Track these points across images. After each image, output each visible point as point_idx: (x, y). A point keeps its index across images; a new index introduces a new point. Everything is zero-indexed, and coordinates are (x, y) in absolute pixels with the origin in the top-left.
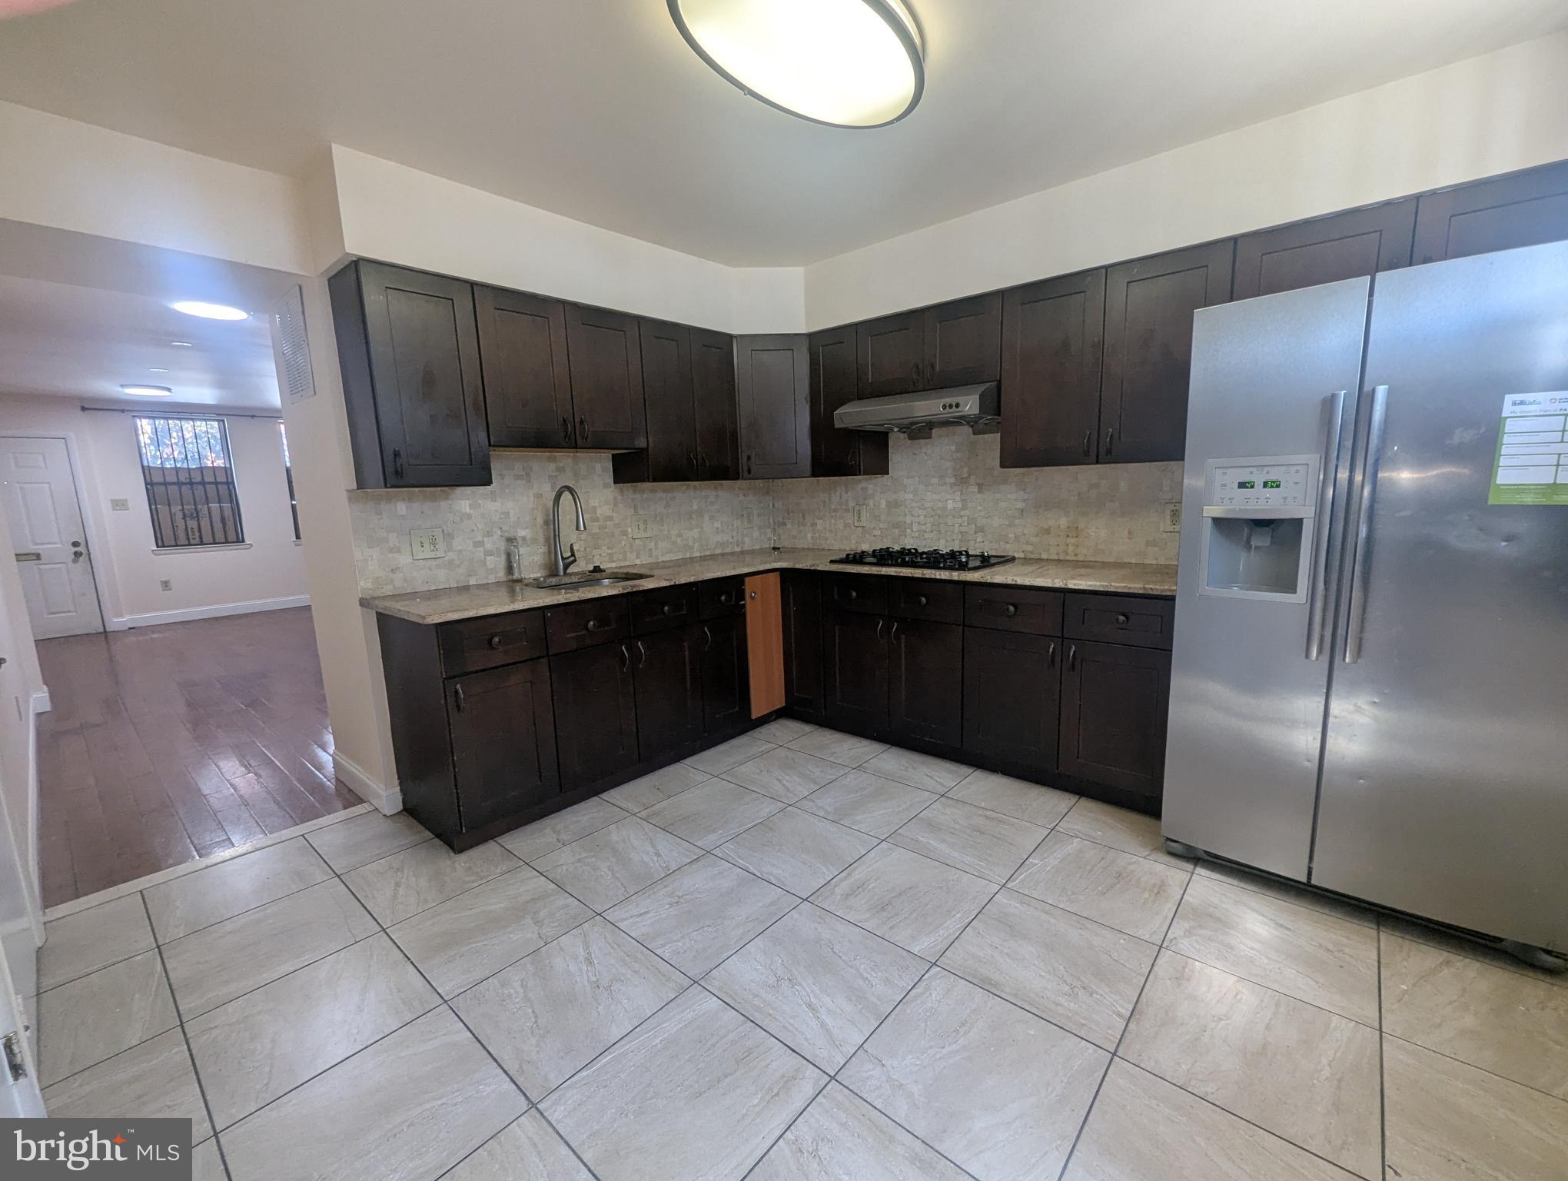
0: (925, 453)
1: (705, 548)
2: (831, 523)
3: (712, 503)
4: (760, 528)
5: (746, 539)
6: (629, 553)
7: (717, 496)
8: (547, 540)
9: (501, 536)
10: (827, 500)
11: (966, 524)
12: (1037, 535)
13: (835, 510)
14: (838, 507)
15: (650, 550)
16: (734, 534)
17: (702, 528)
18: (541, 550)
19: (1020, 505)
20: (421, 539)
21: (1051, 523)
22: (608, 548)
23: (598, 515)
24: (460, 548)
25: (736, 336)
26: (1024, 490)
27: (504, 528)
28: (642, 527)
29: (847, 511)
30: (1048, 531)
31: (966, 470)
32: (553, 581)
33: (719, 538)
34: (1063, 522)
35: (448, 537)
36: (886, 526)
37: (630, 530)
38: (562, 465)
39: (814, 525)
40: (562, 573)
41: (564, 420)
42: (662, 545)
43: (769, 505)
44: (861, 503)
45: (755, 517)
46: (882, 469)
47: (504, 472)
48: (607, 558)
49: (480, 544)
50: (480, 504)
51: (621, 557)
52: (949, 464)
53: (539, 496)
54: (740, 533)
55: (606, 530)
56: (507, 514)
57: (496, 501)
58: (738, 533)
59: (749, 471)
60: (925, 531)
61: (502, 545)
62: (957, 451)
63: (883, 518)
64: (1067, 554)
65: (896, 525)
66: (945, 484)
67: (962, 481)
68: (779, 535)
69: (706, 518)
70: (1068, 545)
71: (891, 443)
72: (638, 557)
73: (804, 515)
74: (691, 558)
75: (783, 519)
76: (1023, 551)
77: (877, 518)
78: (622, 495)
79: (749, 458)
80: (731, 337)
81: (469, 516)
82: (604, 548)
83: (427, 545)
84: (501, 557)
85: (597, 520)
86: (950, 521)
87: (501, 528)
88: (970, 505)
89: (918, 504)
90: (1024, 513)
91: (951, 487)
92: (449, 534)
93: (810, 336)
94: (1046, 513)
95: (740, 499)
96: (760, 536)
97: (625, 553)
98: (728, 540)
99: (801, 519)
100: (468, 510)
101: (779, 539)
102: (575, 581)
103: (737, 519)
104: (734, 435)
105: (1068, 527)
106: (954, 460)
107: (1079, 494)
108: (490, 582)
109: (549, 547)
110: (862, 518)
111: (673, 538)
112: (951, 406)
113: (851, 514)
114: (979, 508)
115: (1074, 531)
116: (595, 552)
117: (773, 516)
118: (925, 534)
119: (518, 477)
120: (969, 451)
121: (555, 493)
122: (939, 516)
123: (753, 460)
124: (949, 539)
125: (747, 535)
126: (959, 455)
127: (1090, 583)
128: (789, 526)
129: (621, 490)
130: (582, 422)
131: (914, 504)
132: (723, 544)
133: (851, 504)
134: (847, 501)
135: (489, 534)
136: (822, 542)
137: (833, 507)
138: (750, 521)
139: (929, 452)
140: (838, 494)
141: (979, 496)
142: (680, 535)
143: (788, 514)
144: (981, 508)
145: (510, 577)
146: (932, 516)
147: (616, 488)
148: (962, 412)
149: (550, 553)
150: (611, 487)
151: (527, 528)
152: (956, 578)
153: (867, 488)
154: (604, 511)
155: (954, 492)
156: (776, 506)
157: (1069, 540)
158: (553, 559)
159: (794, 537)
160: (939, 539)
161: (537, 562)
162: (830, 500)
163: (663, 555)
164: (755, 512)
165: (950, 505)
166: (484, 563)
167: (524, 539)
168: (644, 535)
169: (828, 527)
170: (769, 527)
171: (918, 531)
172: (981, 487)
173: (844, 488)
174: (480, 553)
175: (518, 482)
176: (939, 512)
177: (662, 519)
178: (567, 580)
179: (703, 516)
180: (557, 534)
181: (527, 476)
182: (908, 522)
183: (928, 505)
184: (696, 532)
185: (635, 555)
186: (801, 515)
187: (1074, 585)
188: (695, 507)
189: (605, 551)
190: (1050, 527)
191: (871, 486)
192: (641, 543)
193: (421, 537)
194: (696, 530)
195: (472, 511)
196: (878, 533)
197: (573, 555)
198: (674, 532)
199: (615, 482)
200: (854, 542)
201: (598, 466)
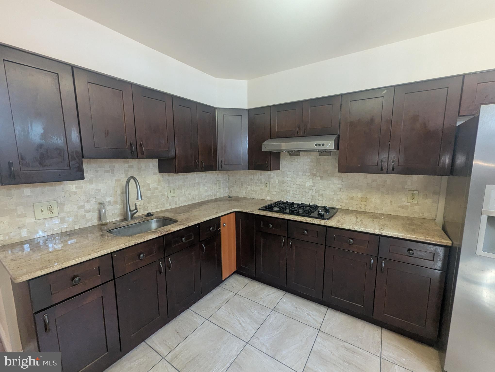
0: (297, 162)
1: (201, 198)
2: (254, 187)
3: (204, 179)
4: (223, 188)
5: (218, 193)
6: (165, 204)
7: (206, 176)
8: (123, 202)
9: (96, 202)
10: (252, 178)
11: (314, 193)
12: (347, 200)
13: (256, 183)
14: (257, 181)
15: (176, 202)
16: (213, 191)
17: (199, 190)
18: (118, 207)
19: (340, 186)
20: (42, 208)
21: (354, 195)
22: (155, 203)
23: (151, 188)
24: (68, 210)
25: (217, 108)
26: (342, 180)
27: (97, 197)
28: (172, 191)
29: (261, 183)
30: (352, 198)
31: (315, 170)
32: (124, 224)
33: (207, 194)
34: (360, 195)
35: (61, 205)
36: (278, 190)
37: (166, 193)
38: (132, 165)
39: (246, 188)
40: (130, 218)
41: (131, 144)
42: (181, 199)
43: (227, 179)
44: (267, 180)
45: (222, 184)
46: (278, 168)
47: (98, 169)
48: (155, 207)
49: (83, 207)
50: (82, 186)
51: (162, 206)
52: (307, 167)
53: (119, 180)
54: (215, 191)
55: (154, 194)
56: (100, 190)
57: (93, 184)
58: (214, 191)
59: (222, 167)
60: (296, 194)
61: (96, 207)
62: (311, 162)
63: (277, 187)
64: (361, 209)
65: (283, 191)
66: (306, 175)
67: (313, 175)
68: (231, 191)
69: (201, 185)
70: (361, 205)
71: (281, 157)
72: (170, 205)
73: (242, 184)
74: (195, 204)
75: (233, 185)
76: (340, 206)
77: (274, 187)
78: (163, 178)
79: (222, 161)
80: (214, 109)
81: (75, 193)
82: (153, 203)
83: (45, 211)
84: (95, 212)
85: (150, 190)
86: (307, 190)
87: (95, 198)
88: (317, 185)
89: (293, 183)
90: (341, 189)
91: (308, 177)
92: (61, 204)
93: (249, 110)
94: (351, 191)
95: (216, 177)
96: (223, 192)
97: (164, 204)
98: (210, 194)
99: (241, 185)
100: (74, 189)
101: (231, 193)
102: (137, 222)
103: (214, 185)
104: (215, 151)
105: (362, 197)
106: (310, 165)
107: (367, 184)
108: (88, 226)
109: (124, 205)
110: (268, 187)
111: (187, 196)
112: (320, 145)
113: (263, 185)
114: (320, 186)
115: (365, 199)
116: (148, 205)
117: (229, 183)
118: (296, 195)
119: (107, 171)
120: (317, 162)
121: (127, 179)
122: (302, 188)
123: (223, 162)
124: (306, 198)
125: (218, 192)
126: (312, 163)
127: (395, 234)
128: (235, 187)
129: (163, 175)
130: (141, 145)
131: (291, 183)
132: (208, 196)
133: (263, 181)
134: (261, 179)
135: (88, 201)
136: (250, 195)
137: (255, 181)
138: (219, 186)
139: (298, 162)
140: (257, 176)
141: (320, 181)
142: (190, 194)
143: (235, 183)
144: (322, 186)
145: (100, 222)
146: (299, 188)
147: (160, 174)
148: (325, 148)
149: (124, 208)
150: (157, 174)
151: (111, 196)
152: (323, 224)
153: (270, 174)
154: (153, 185)
155: (310, 179)
156: (230, 179)
157: (362, 203)
158: (125, 210)
159: (238, 192)
160: (302, 198)
161: (116, 213)
162: (254, 178)
163: (181, 203)
164: (222, 182)
165: (308, 184)
166: (84, 217)
167: (109, 202)
168: (172, 195)
169: (252, 189)
170: (227, 188)
171: (293, 194)
172: (322, 178)
173: (260, 174)
174: (82, 212)
175: (106, 174)
176: (302, 187)
177: (182, 188)
178: (132, 222)
179: (200, 185)
180: (128, 199)
181: (112, 171)
182: (288, 189)
183: (297, 183)
184: (196, 192)
185: (168, 205)
186: (241, 183)
187: (386, 234)
188: (197, 181)
189: (154, 204)
190: (353, 197)
191: (272, 174)
192: (172, 199)
193: (42, 207)
194: (197, 191)
195: (77, 190)
196: (274, 193)
197: (136, 209)
198: (187, 193)
199: (159, 172)
200: (264, 196)
201: (151, 165)
